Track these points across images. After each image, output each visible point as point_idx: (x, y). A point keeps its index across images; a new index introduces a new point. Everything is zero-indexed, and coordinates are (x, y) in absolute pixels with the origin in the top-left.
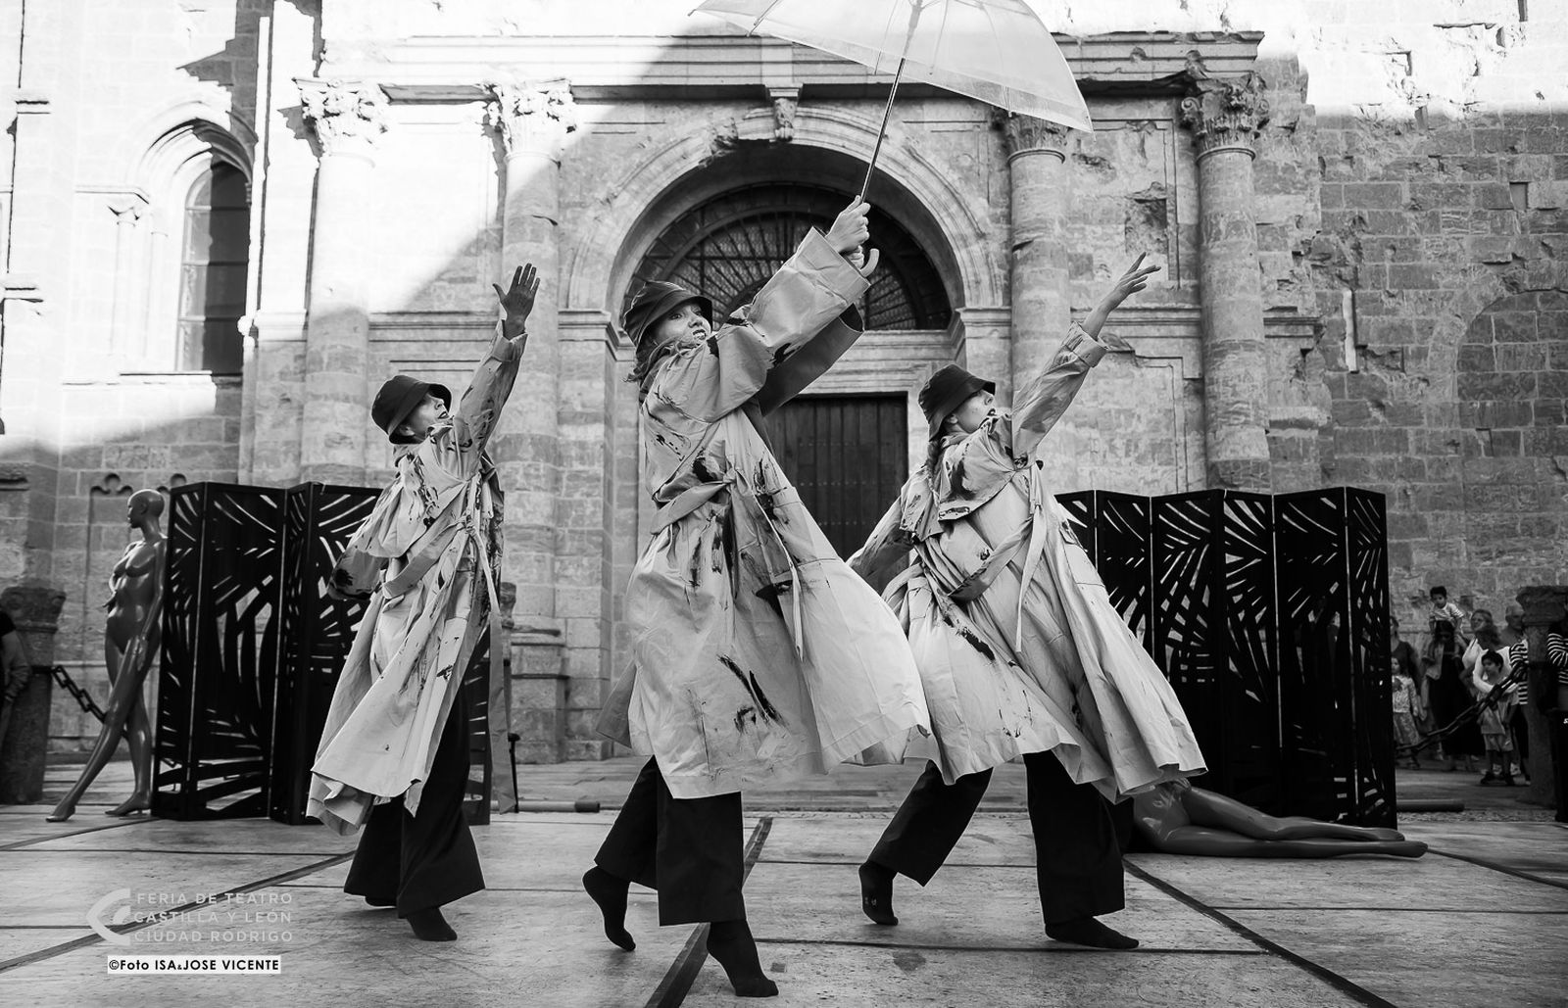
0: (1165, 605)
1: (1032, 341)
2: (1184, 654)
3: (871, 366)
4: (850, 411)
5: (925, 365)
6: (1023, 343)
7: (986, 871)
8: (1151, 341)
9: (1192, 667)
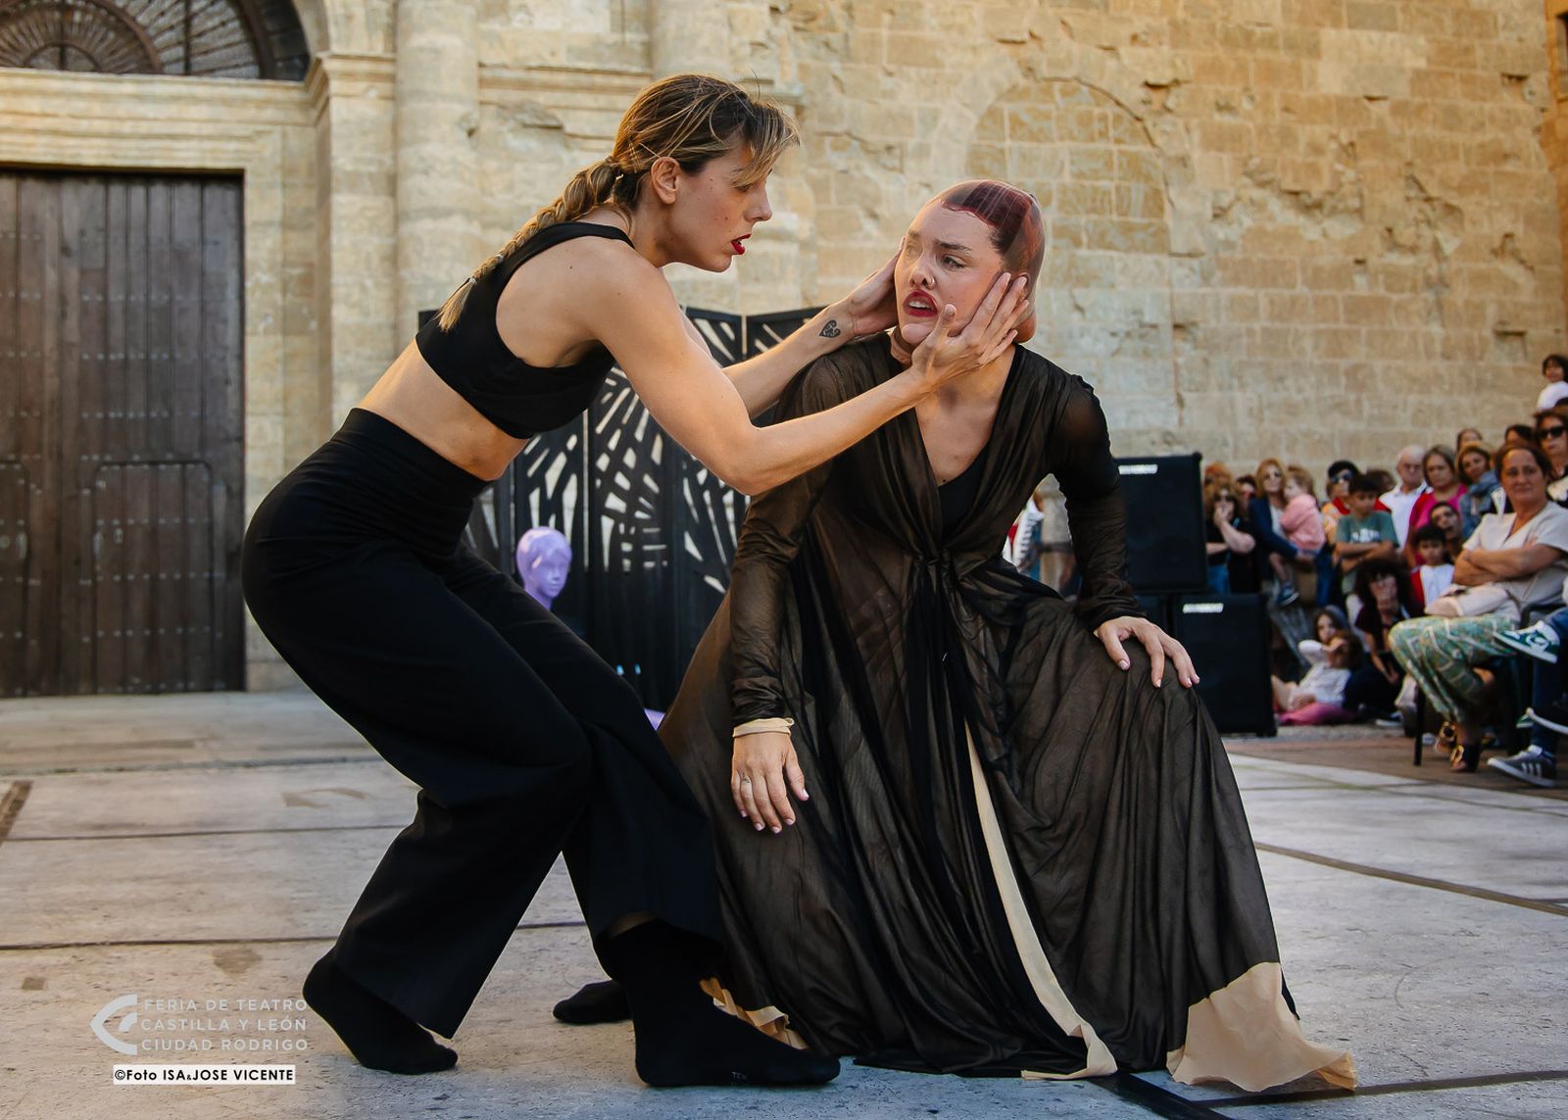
0: (603, 462)
1: (424, 105)
2: (627, 529)
3: (192, 129)
4: (159, 191)
5: (270, 132)
6: (411, 107)
7: (350, 835)
8: (585, 114)
9: (637, 547)
